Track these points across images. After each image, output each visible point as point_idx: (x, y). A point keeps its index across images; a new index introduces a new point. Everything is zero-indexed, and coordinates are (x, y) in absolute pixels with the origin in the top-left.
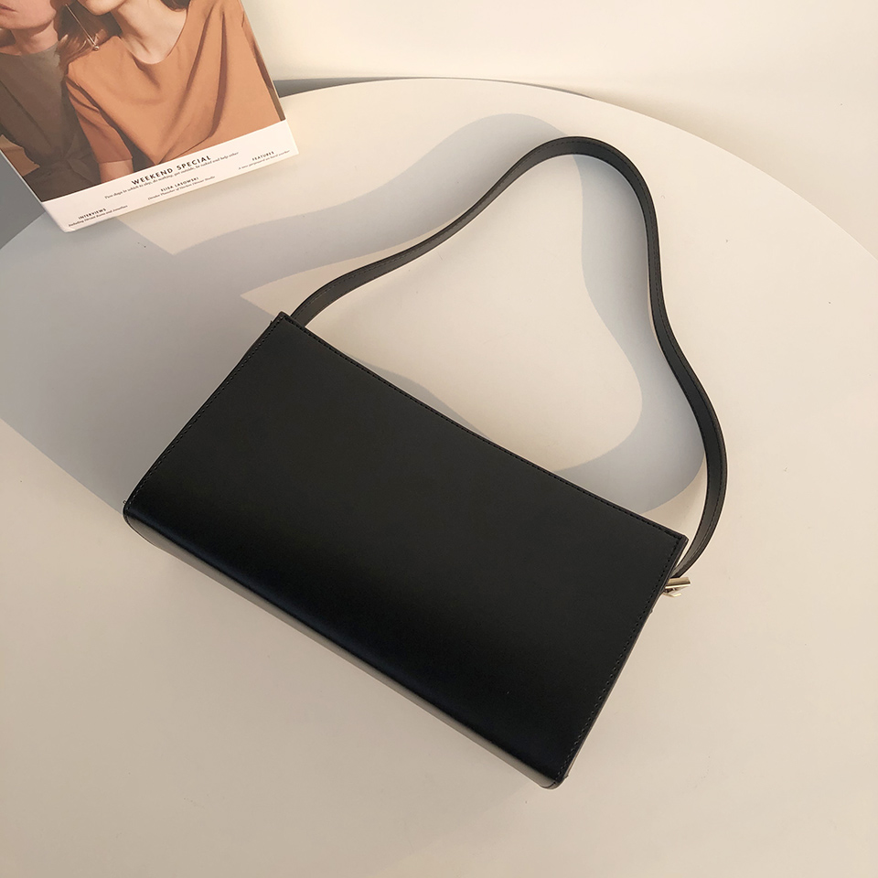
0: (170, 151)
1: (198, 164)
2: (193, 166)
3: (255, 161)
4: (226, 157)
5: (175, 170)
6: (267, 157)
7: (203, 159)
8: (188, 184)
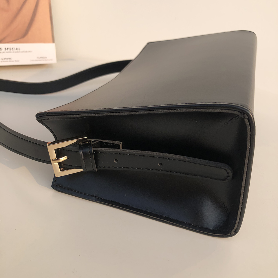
0: (4, 38)
1: (14, 51)
2: (12, 51)
3: (38, 59)
4: (26, 52)
5: (3, 50)
6: (44, 59)
7: (17, 49)
8: (7, 60)
